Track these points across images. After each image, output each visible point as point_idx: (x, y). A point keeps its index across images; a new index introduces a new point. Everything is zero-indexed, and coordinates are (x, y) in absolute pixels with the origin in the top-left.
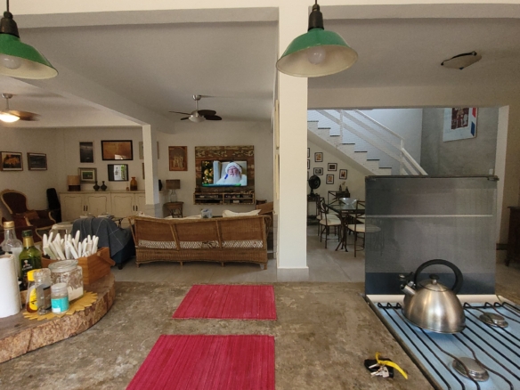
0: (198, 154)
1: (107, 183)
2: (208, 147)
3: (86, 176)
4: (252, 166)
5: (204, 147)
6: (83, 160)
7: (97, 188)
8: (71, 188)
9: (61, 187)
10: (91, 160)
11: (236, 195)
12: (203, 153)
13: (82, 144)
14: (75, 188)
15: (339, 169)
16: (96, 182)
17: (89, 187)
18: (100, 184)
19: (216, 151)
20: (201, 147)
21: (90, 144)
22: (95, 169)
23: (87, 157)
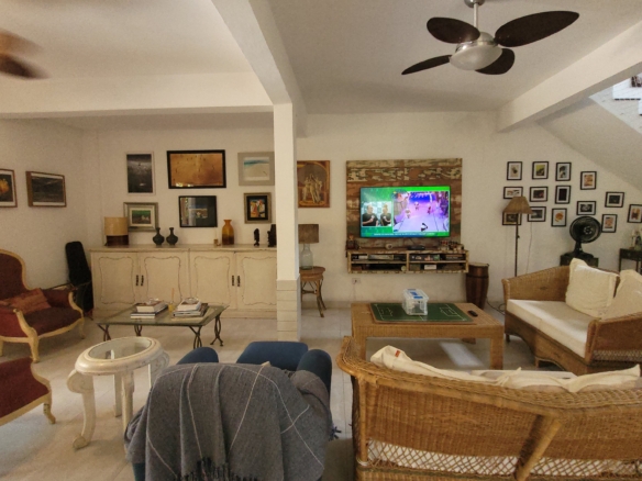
0: (353, 175)
1: (178, 231)
2: (371, 163)
3: (139, 218)
4: (458, 199)
5: (364, 162)
6: (133, 188)
7: (159, 240)
8: (112, 241)
9: (92, 240)
10: (148, 188)
11: (432, 255)
12: (363, 173)
13: (130, 157)
14: (118, 241)
15: (627, 202)
16: (158, 229)
17: (144, 239)
18: (165, 233)
19: (387, 170)
20: (358, 162)
21: (147, 157)
22: (155, 205)
23: (139, 182)
